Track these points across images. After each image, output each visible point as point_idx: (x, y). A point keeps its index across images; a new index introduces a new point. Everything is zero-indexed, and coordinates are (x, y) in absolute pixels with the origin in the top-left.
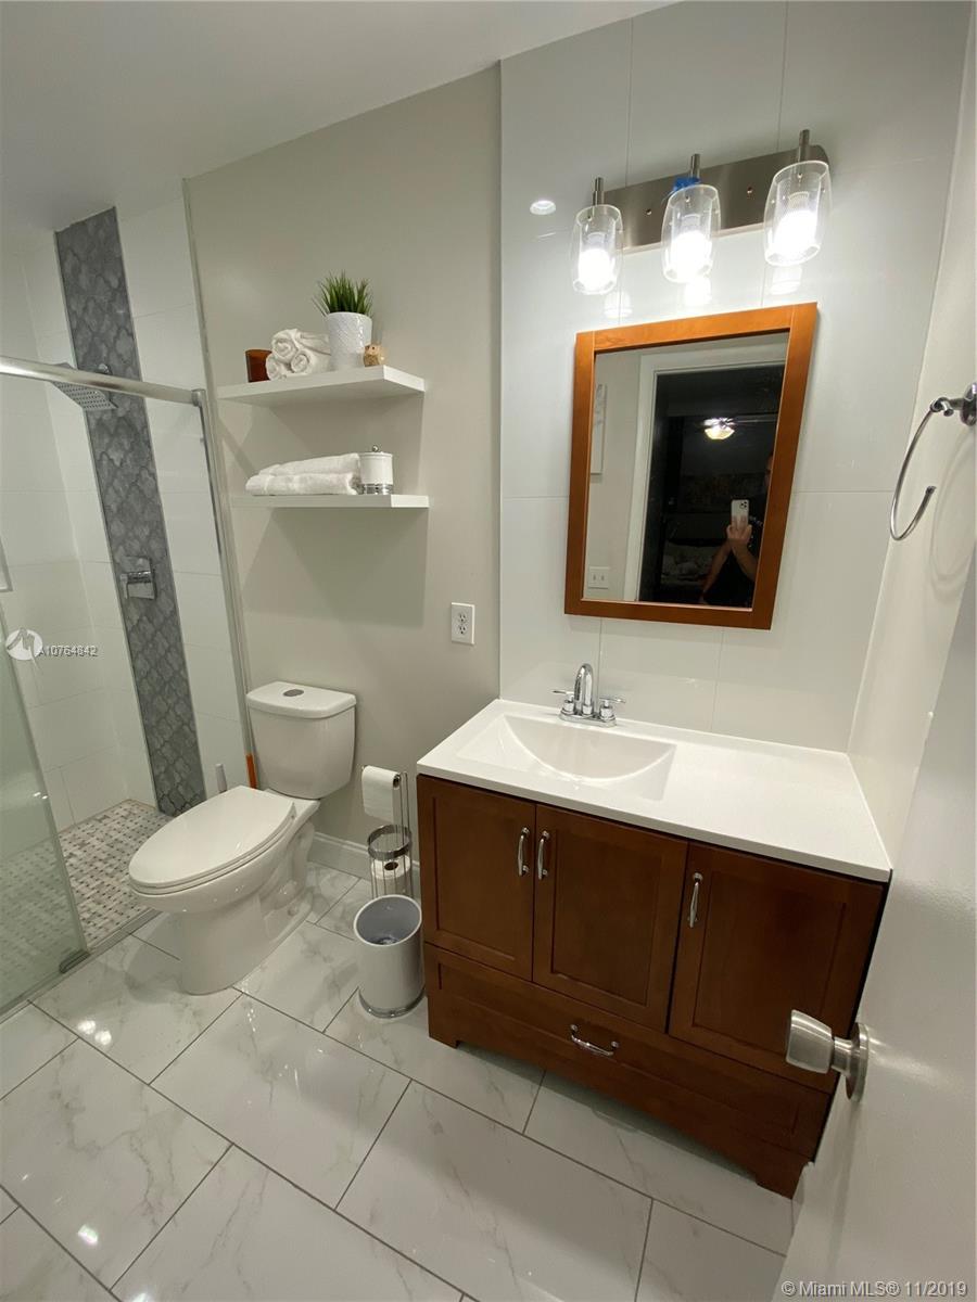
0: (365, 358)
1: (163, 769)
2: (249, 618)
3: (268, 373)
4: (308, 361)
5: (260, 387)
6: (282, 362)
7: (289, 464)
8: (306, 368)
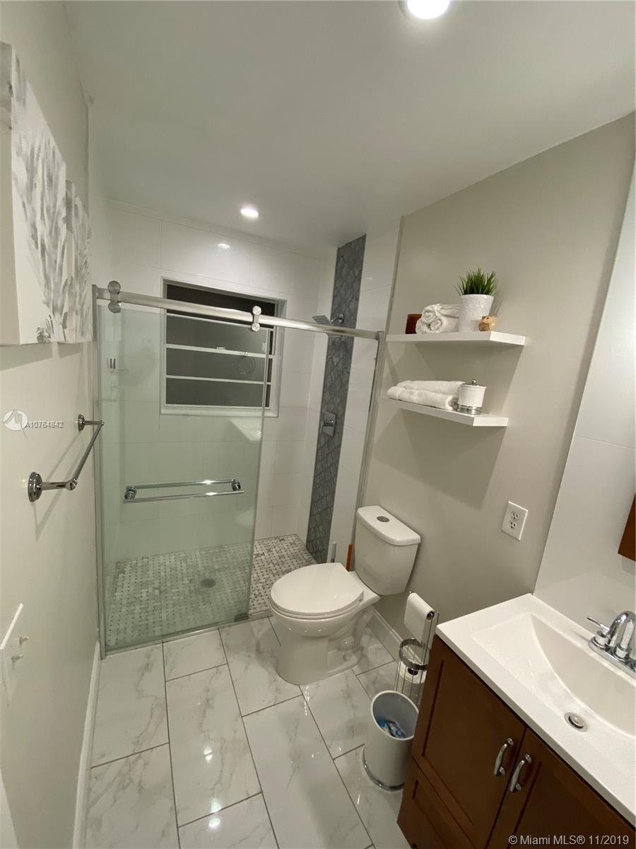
0: (480, 325)
1: (314, 526)
2: (374, 463)
3: (416, 329)
4: (442, 324)
5: (411, 337)
6: (425, 323)
7: (417, 382)
8: (439, 328)
